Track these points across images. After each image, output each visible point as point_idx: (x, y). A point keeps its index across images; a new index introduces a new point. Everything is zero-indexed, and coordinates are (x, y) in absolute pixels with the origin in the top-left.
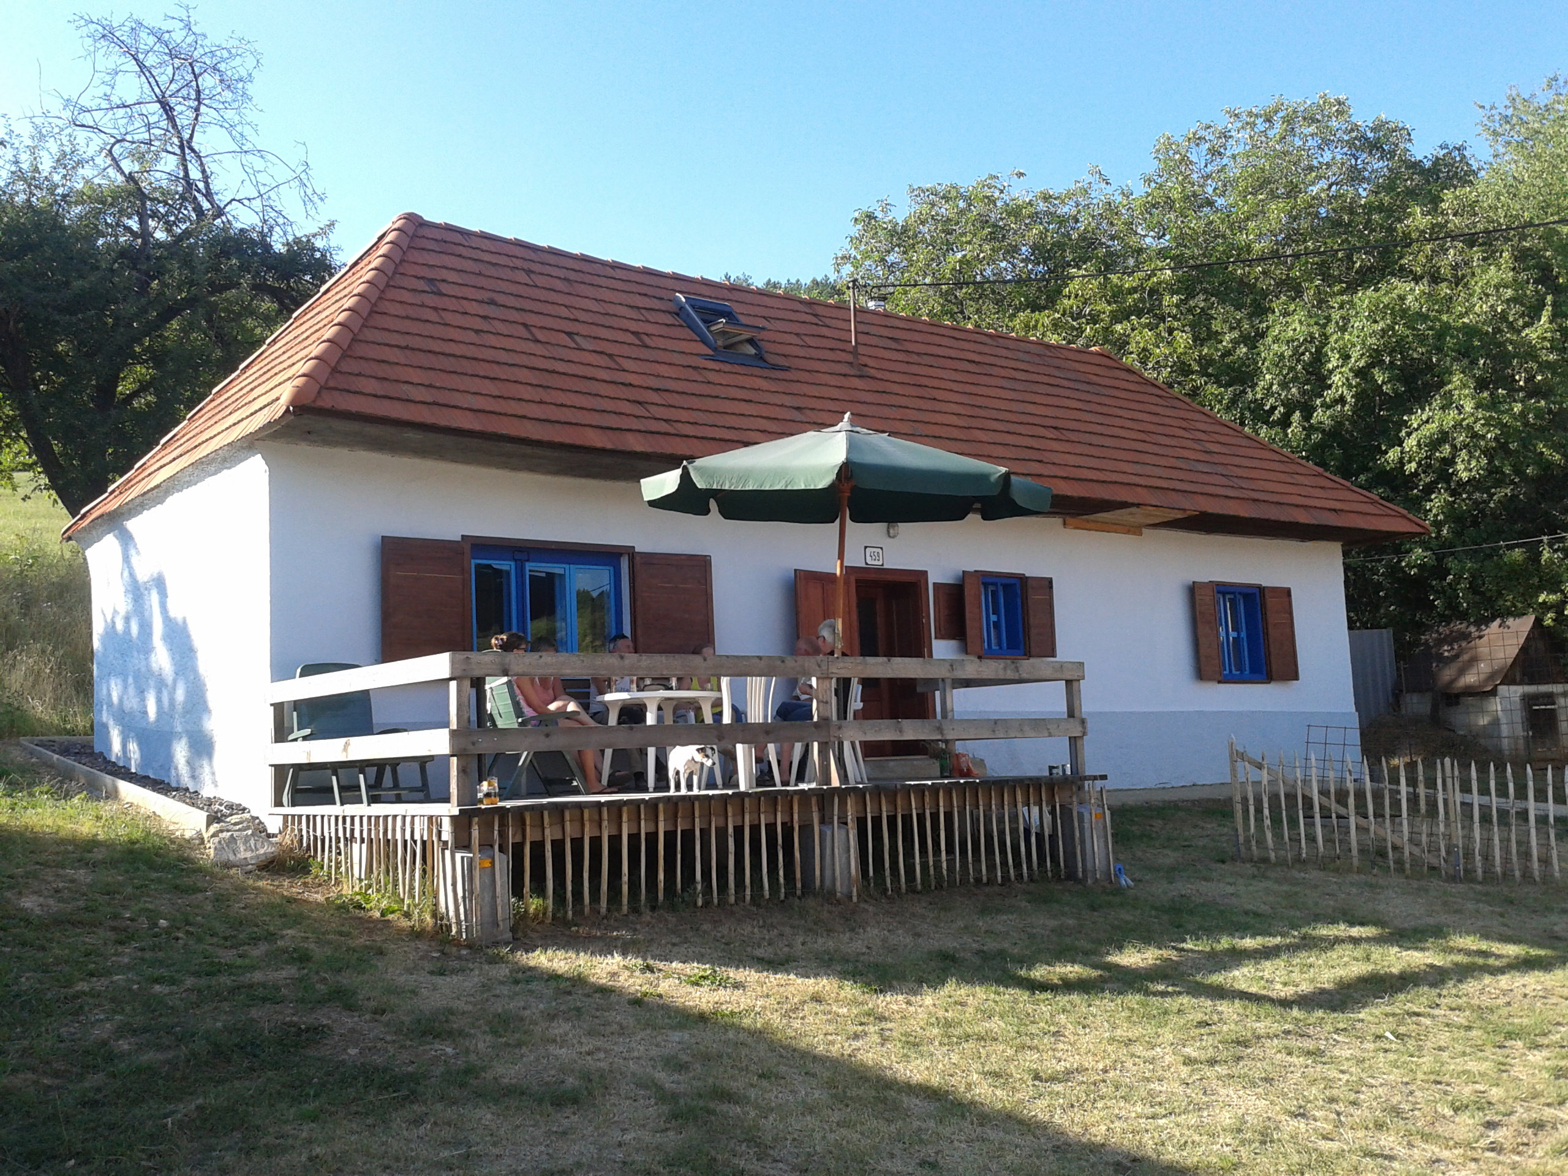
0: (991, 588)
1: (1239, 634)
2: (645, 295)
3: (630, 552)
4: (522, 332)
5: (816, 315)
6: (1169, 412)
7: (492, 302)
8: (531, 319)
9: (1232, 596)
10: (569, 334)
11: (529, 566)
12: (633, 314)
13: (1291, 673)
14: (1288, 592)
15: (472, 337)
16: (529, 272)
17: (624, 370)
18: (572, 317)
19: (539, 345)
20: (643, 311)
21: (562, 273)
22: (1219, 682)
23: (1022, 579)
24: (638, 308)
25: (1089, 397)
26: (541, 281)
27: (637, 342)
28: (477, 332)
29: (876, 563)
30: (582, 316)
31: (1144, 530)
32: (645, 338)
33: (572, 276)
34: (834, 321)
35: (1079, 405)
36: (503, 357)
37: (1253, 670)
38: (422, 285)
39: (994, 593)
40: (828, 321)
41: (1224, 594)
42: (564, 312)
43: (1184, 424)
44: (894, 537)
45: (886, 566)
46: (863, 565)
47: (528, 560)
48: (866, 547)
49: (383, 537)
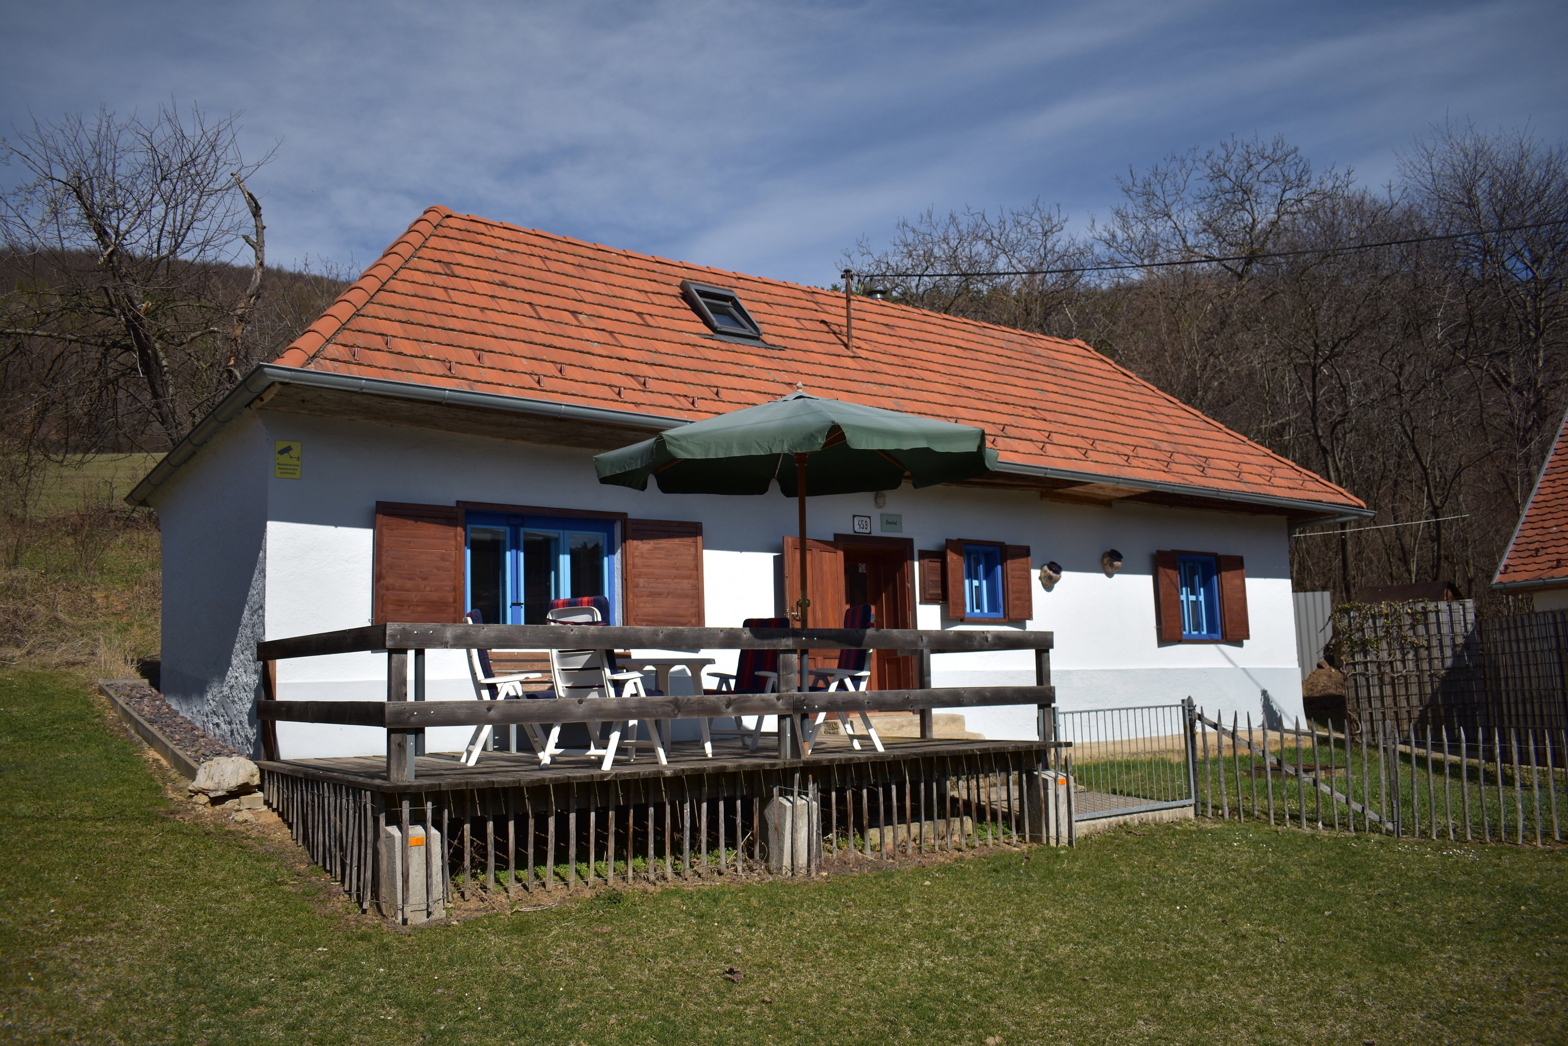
0: (973, 555)
1: (1197, 598)
2: (655, 281)
3: (623, 516)
4: (528, 310)
5: (817, 303)
6: (1136, 397)
7: (503, 284)
8: (535, 299)
9: (1191, 564)
10: (574, 313)
11: (523, 530)
12: (642, 297)
13: (1243, 634)
14: (1239, 560)
15: (476, 313)
16: (545, 258)
17: (622, 347)
18: (579, 298)
19: (542, 322)
20: (650, 295)
21: (576, 260)
22: (1181, 643)
23: (1002, 548)
24: (646, 292)
25: (1065, 382)
26: (553, 266)
27: (640, 321)
28: (483, 309)
29: (864, 531)
30: (588, 297)
31: (1113, 504)
32: (647, 318)
33: (585, 262)
34: (832, 309)
35: (1055, 388)
36: (502, 332)
37: (1212, 628)
38: (438, 268)
39: (976, 561)
40: (826, 308)
41: (1184, 561)
42: (572, 293)
43: (1150, 408)
44: (881, 507)
45: (873, 534)
46: (851, 533)
47: (523, 525)
48: (854, 516)
49: (377, 502)
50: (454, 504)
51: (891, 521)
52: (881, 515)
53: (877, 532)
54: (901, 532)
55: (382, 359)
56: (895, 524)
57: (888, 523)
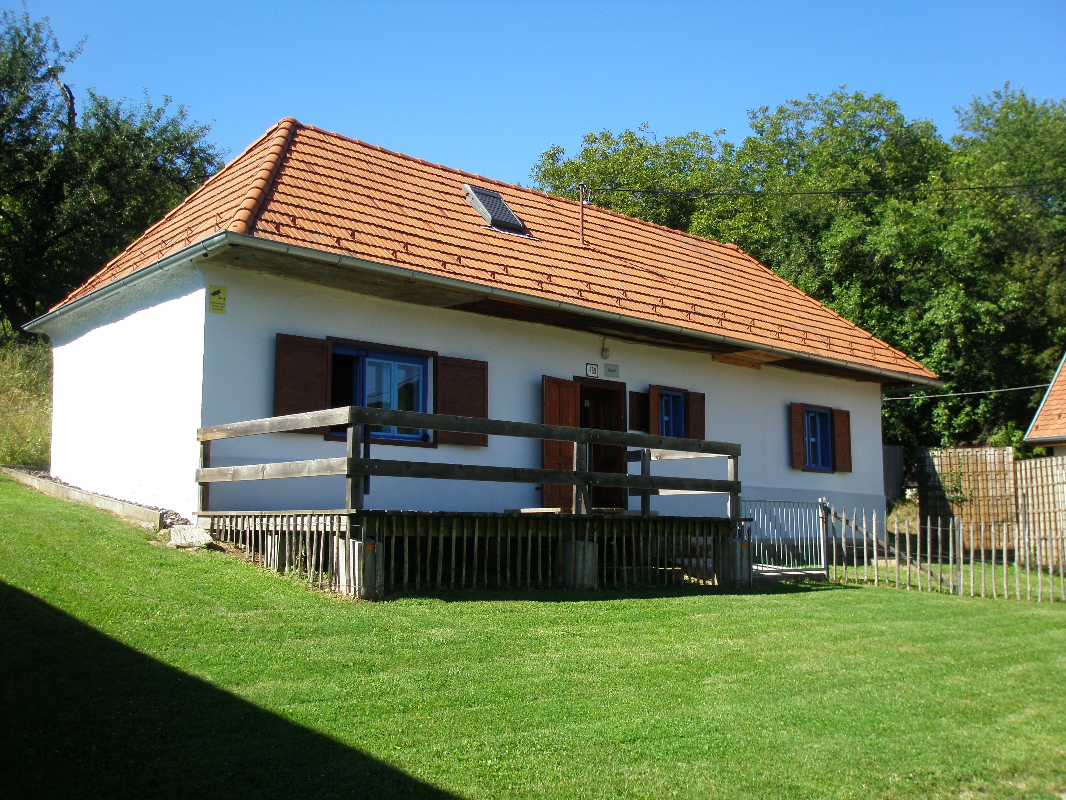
0: (665, 398)
1: (816, 440)
3: (434, 355)
4: (368, 201)
7: (348, 181)
8: (373, 194)
9: (813, 415)
10: (398, 205)
11: (367, 360)
12: (437, 196)
13: (847, 468)
14: (847, 414)
15: (337, 202)
16: (368, 162)
18: (398, 194)
19: (380, 211)
22: (803, 470)
23: (685, 393)
25: (727, 276)
26: (375, 168)
28: (340, 199)
29: (594, 375)
30: (405, 194)
31: (762, 367)
33: (395, 167)
35: (722, 280)
37: (823, 465)
39: (667, 402)
41: (808, 412)
42: (393, 190)
44: (606, 358)
45: (600, 378)
46: (585, 376)
47: (367, 357)
48: (587, 364)
49: (278, 334)
50: (325, 338)
51: (612, 370)
52: (605, 365)
53: (602, 377)
54: (618, 377)
55: (293, 232)
56: (614, 371)
57: (609, 370)
